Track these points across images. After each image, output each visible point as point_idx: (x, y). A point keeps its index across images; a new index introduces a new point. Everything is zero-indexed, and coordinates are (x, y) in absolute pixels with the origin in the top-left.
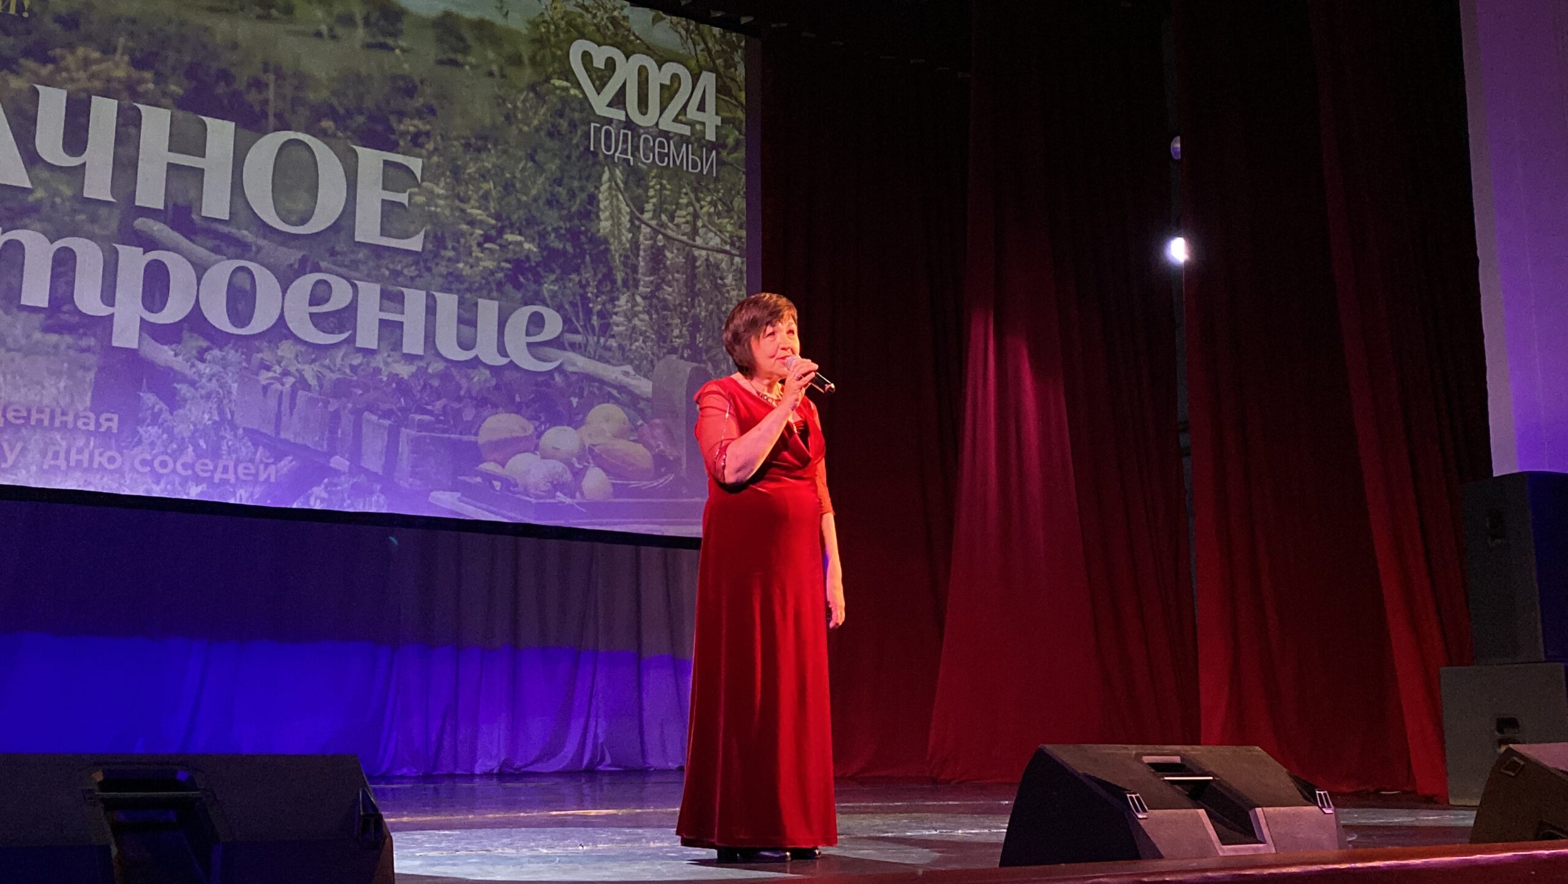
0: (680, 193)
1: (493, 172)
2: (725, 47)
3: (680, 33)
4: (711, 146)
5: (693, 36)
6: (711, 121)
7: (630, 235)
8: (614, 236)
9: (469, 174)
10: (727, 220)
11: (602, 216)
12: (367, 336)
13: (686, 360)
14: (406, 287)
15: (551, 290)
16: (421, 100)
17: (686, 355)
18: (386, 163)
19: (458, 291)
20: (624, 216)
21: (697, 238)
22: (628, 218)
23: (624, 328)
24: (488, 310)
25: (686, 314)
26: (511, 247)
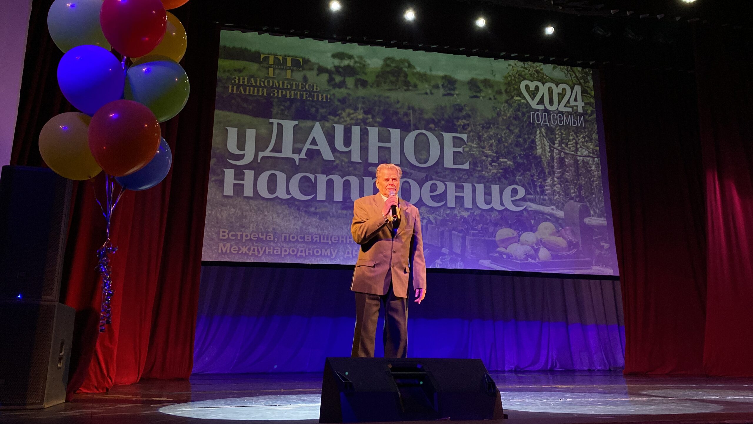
0: (569, 135)
1: (493, 136)
2: (584, 75)
3: (564, 72)
4: (581, 115)
5: (570, 72)
6: (580, 105)
7: (550, 154)
8: (543, 155)
9: (484, 138)
10: (590, 144)
11: (538, 148)
12: (451, 203)
13: (578, 202)
14: (464, 183)
15: (520, 179)
16: (465, 112)
17: (577, 200)
18: (454, 137)
19: (483, 183)
20: (546, 146)
21: (578, 152)
22: (548, 147)
23: (550, 191)
24: (495, 189)
25: (576, 184)
26: (502, 164)
